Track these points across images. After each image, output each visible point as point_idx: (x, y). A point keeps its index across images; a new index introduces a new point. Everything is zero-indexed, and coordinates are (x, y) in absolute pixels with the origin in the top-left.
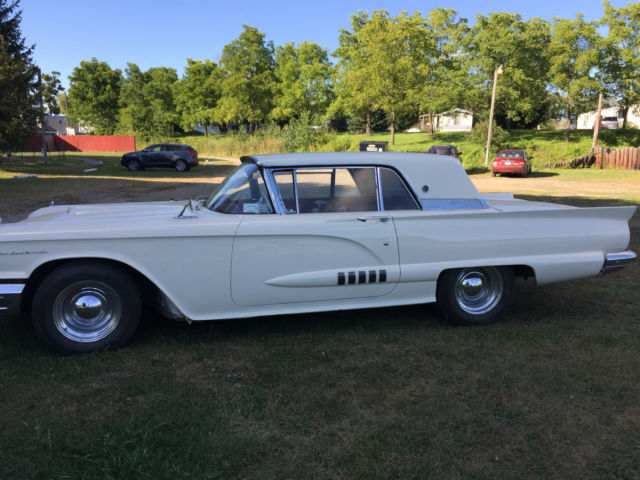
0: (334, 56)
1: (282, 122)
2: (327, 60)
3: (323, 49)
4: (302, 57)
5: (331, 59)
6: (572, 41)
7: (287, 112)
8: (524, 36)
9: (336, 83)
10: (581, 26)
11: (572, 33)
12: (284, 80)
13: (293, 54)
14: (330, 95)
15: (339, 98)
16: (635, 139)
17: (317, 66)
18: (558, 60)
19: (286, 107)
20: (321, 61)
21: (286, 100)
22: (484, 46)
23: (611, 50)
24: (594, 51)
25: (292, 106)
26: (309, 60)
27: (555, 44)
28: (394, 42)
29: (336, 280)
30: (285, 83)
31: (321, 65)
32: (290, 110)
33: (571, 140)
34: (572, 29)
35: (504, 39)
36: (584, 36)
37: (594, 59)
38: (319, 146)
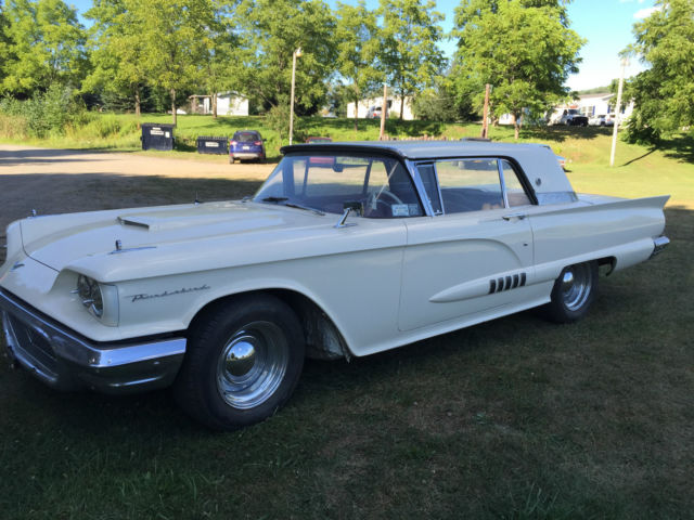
0: (88, 17)
1: (22, 95)
2: (76, 21)
3: (71, 8)
4: (42, 15)
5: (82, 20)
6: (356, 28)
7: (26, 83)
8: (312, 19)
9: (95, 50)
10: (363, 14)
11: (356, 21)
12: (19, 41)
13: (30, 10)
14: (86, 65)
15: (98, 70)
16: (411, 129)
17: (64, 27)
18: (345, 47)
19: (24, 76)
20: (68, 22)
21: (24, 66)
22: (274, 25)
23: (391, 42)
24: (376, 42)
25: (32, 75)
26: (53, 19)
27: (341, 30)
28: (172, 9)
29: (488, 288)
30: (21, 45)
31: (70, 27)
32: (30, 79)
33: (359, 129)
34: (357, 16)
35: (294, 20)
36: (366, 25)
37: (376, 49)
38: (78, 127)
